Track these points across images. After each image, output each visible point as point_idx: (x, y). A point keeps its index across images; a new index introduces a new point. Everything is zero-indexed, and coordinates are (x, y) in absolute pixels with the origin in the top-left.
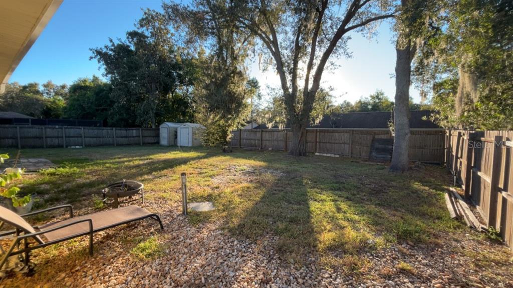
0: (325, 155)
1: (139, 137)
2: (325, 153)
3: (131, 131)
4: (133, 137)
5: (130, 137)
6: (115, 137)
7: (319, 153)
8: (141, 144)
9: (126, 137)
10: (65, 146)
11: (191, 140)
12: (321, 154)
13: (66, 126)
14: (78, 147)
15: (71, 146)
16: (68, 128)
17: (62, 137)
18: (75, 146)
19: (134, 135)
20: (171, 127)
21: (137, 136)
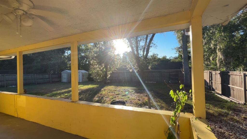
0: (150, 82)
1: (50, 78)
2: (150, 81)
3: (45, 75)
4: (46, 79)
5: (45, 79)
6: (36, 79)
7: (147, 81)
8: (51, 82)
9: (42, 79)
10: (5, 86)
11: (81, 79)
12: (148, 82)
13: (6, 74)
14: (14, 86)
15: (9, 86)
16: (7, 75)
17: (4, 81)
18: (12, 86)
19: (47, 77)
20: (69, 72)
21: (48, 78)
